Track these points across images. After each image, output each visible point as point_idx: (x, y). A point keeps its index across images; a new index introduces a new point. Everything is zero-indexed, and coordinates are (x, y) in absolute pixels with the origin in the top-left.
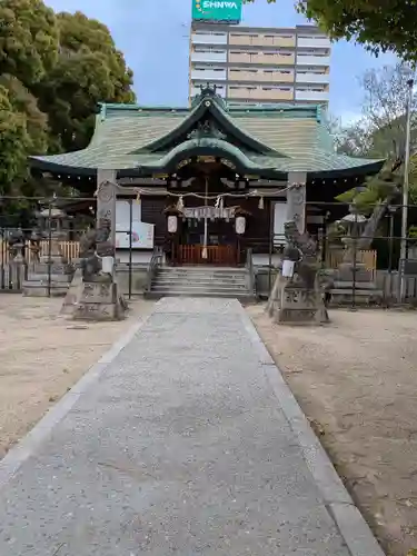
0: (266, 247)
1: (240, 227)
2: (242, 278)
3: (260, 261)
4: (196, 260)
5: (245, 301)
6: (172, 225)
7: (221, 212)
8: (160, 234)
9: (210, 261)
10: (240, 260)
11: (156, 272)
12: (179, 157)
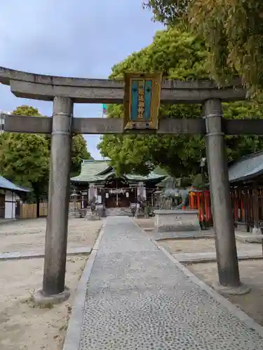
0: (135, 201)
1: (127, 196)
2: (129, 210)
3: (133, 205)
4: (114, 206)
5: (130, 216)
6: (107, 196)
7: (122, 191)
8: (104, 199)
9: (119, 206)
10: (128, 205)
11: (104, 210)
12: (109, 177)
